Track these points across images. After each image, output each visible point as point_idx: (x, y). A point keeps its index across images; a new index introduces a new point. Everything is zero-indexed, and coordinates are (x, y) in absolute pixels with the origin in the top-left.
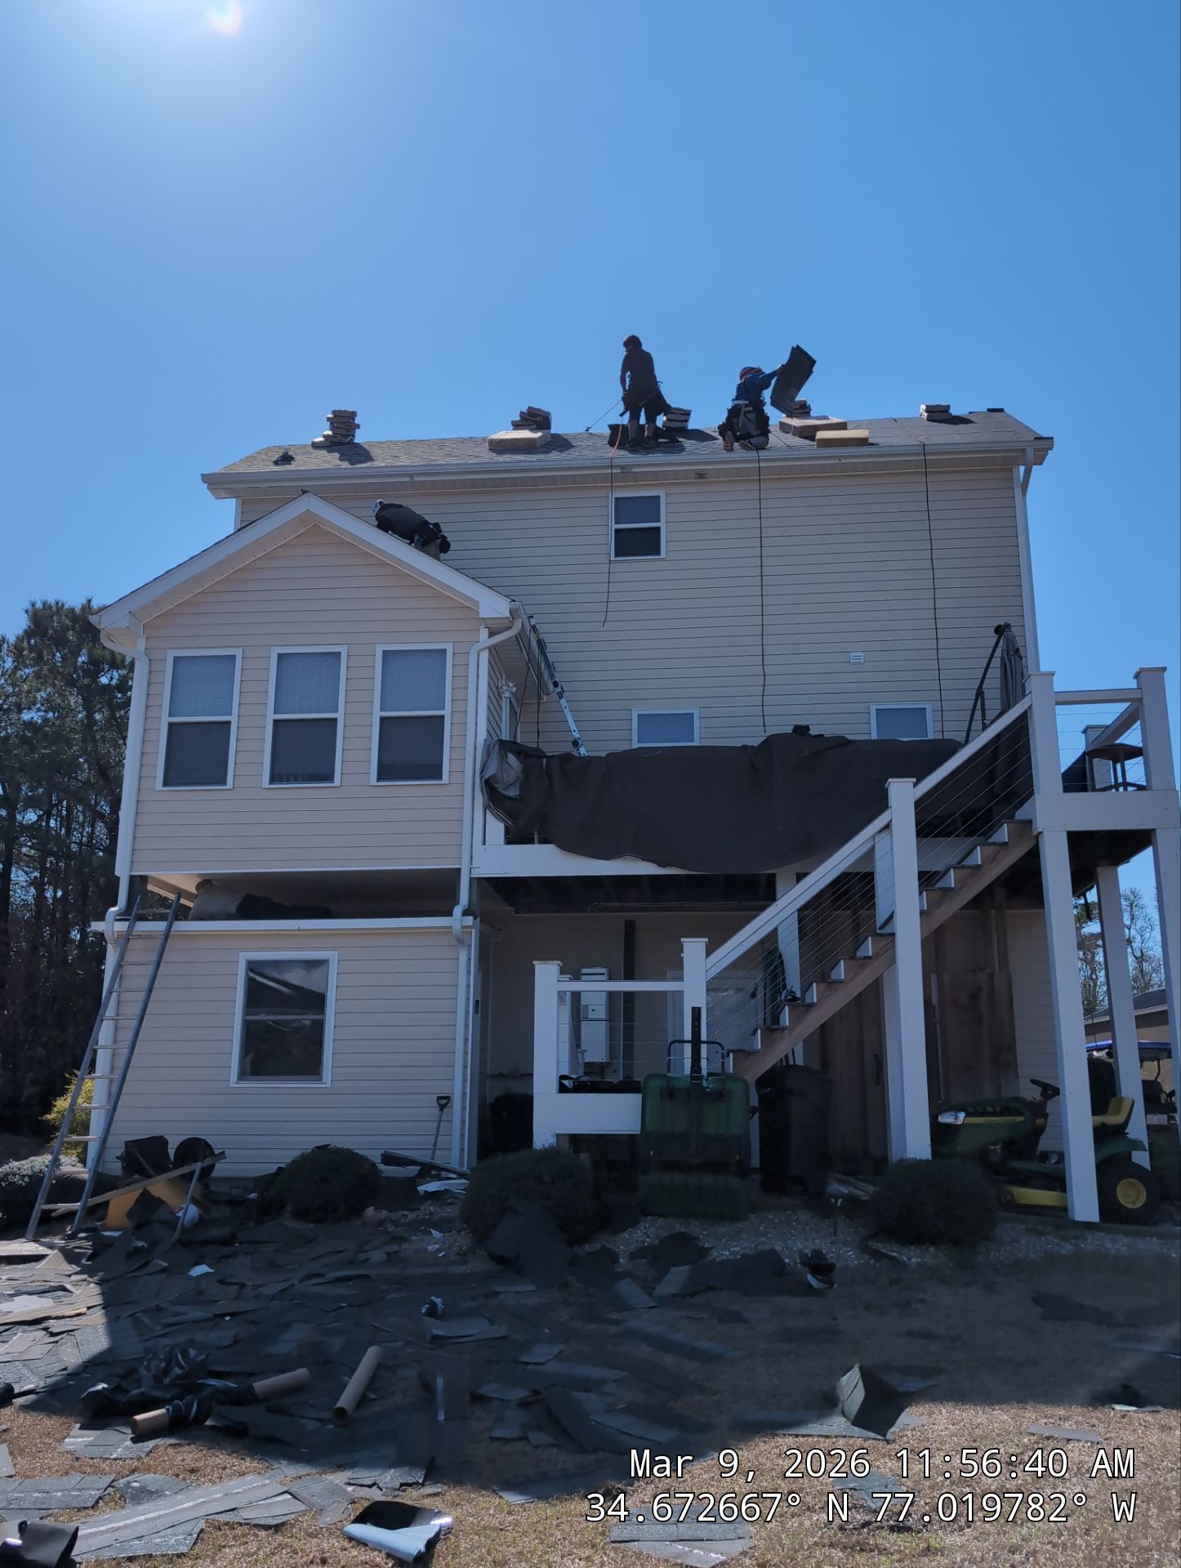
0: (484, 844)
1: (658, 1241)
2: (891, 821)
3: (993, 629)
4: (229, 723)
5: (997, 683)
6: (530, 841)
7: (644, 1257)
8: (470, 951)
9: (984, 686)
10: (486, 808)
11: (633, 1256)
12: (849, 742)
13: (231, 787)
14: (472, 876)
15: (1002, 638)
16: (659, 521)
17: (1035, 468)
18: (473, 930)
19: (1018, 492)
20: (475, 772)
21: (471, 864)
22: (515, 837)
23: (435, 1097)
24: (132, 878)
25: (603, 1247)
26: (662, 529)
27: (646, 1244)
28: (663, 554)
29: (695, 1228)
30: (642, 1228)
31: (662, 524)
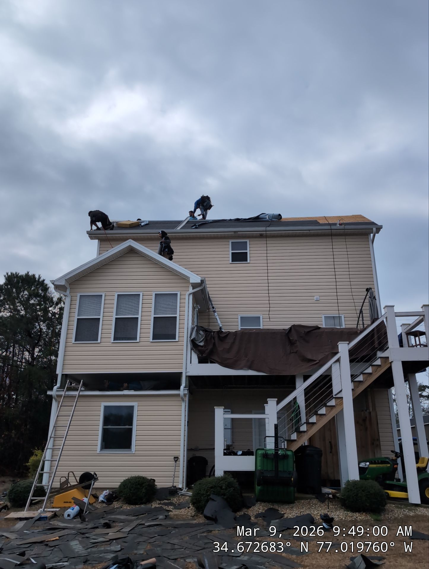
0: (191, 363)
1: (264, 511)
2: (340, 357)
3: (366, 289)
4: (99, 319)
5: (368, 308)
6: (208, 363)
7: (260, 517)
8: (186, 403)
9: (362, 309)
10: (191, 350)
11: (257, 517)
12: (320, 328)
13: (100, 342)
14: (186, 375)
15: (369, 293)
16: (247, 250)
17: (376, 234)
18: (187, 395)
19: (370, 243)
20: (187, 337)
21: (186, 371)
22: (202, 360)
23: (173, 457)
24: (63, 375)
25: (244, 514)
26: (248, 253)
27: (260, 512)
28: (248, 261)
29: (276, 507)
30: (257, 506)
31: (248, 251)
